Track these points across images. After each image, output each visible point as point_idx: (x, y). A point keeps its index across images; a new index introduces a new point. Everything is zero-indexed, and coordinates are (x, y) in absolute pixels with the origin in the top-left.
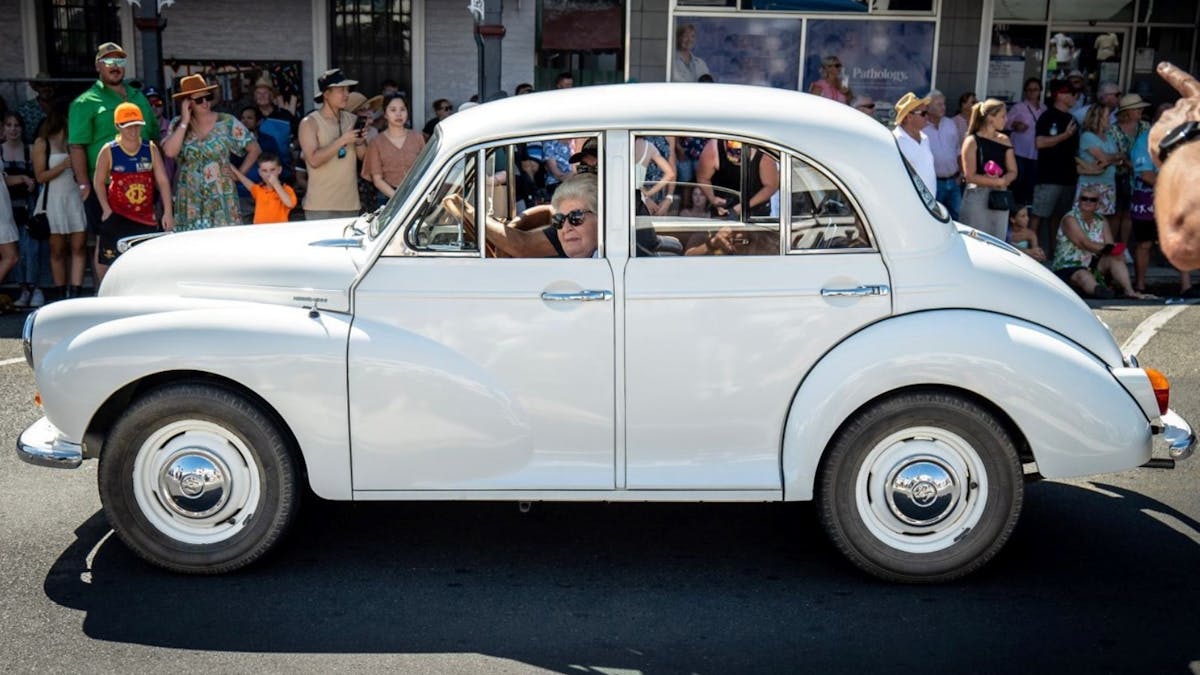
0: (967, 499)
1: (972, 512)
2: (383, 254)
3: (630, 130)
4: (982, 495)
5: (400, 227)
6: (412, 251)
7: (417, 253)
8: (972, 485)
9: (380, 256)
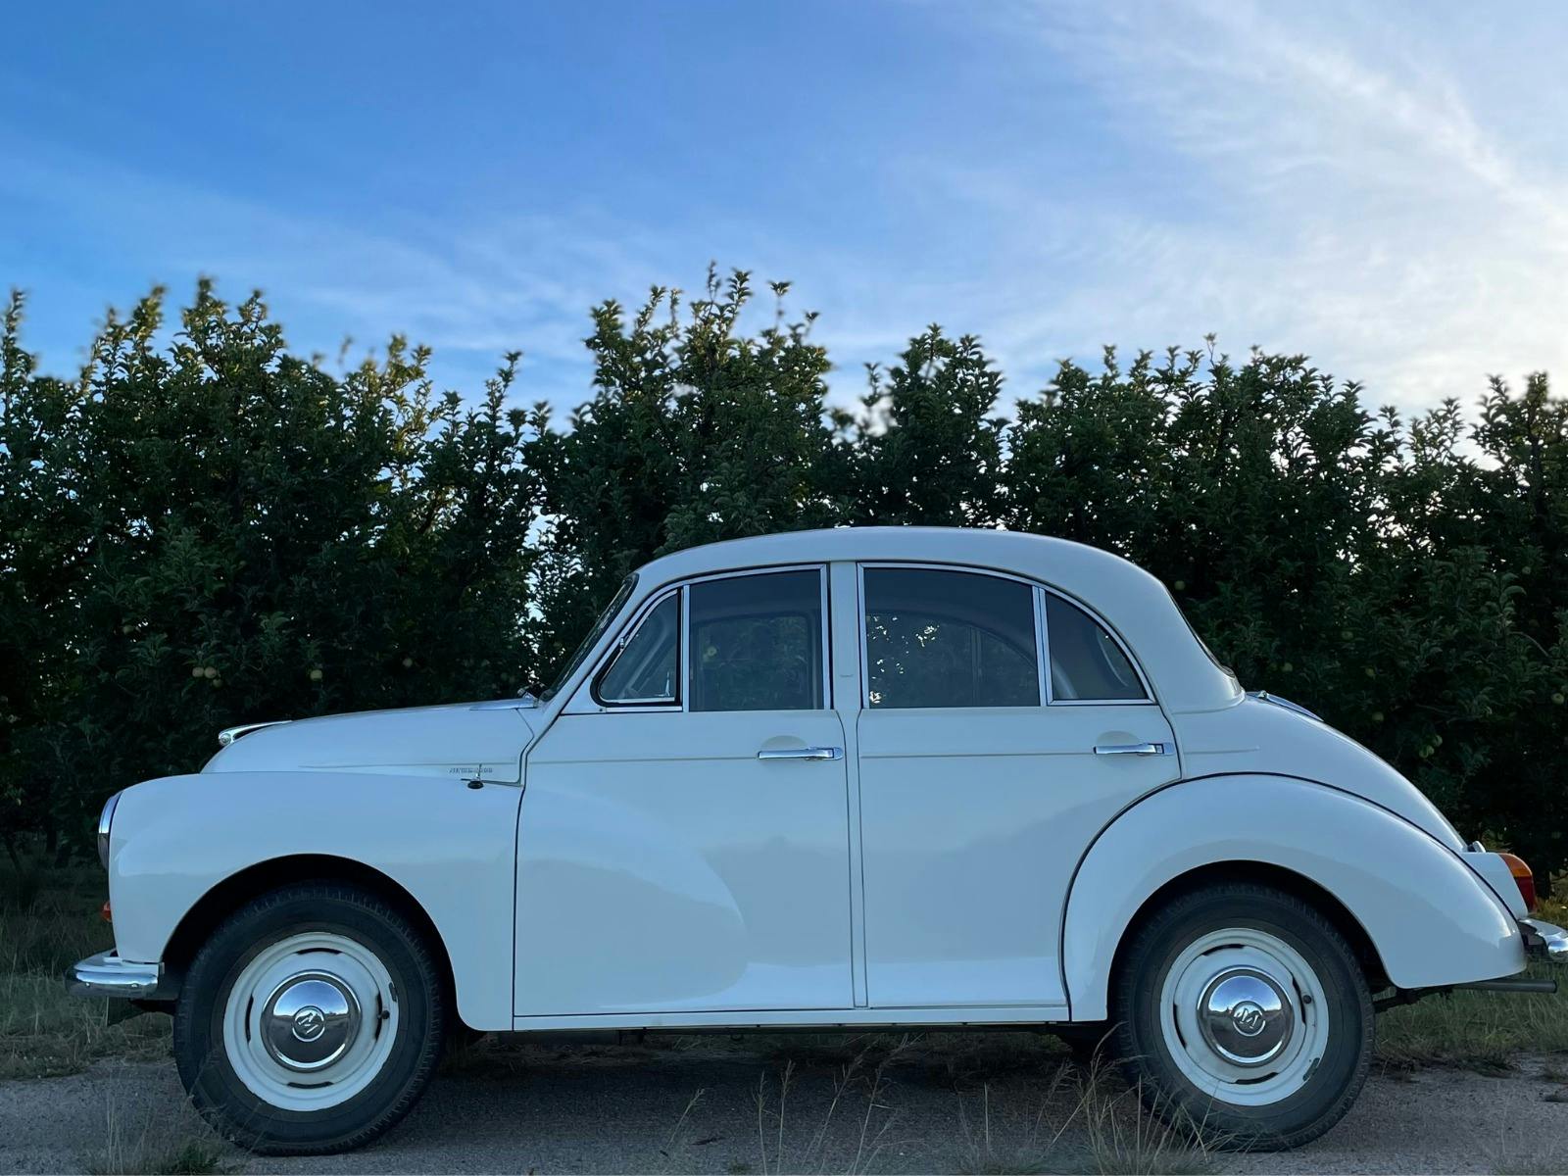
0: (1304, 1020)
1: (1315, 1036)
2: (563, 712)
3: (857, 562)
4: (1321, 1011)
5: (585, 678)
6: (600, 707)
7: (605, 709)
8: (1305, 1000)
9: (560, 714)
